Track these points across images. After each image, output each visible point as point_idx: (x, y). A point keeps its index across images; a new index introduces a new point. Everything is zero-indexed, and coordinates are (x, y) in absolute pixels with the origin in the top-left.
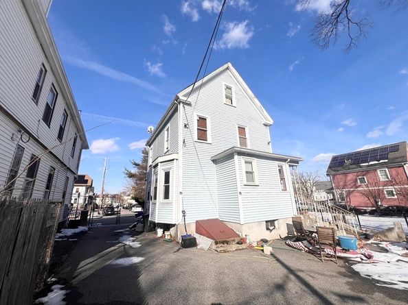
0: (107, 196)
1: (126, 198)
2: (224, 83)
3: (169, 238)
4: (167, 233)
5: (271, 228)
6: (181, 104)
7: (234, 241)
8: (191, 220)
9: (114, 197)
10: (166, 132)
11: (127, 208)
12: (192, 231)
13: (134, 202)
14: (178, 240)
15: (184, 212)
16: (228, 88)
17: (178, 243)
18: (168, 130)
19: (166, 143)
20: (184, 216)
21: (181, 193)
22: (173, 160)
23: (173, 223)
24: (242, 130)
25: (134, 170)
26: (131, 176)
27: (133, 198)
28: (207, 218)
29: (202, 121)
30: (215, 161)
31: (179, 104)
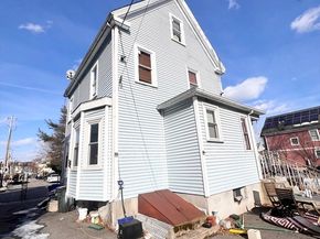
0: (16, 164)
1: (41, 166)
2: (171, 15)
3: (97, 222)
4: (93, 214)
5: (239, 198)
6: (116, 29)
7: (198, 222)
8: (132, 195)
9: (25, 165)
10: (92, 74)
11: (41, 178)
12: (133, 210)
13: (50, 170)
14: (113, 227)
15: (120, 183)
16: (176, 23)
17: (112, 231)
18: (95, 71)
19: (92, 88)
20: (121, 188)
21: (116, 154)
22: (104, 107)
23: (104, 200)
24: (192, 75)
25: (51, 133)
26: (46, 139)
27: (49, 166)
28: (153, 190)
29: (145, 56)
30: (162, 111)
31: (113, 28)
